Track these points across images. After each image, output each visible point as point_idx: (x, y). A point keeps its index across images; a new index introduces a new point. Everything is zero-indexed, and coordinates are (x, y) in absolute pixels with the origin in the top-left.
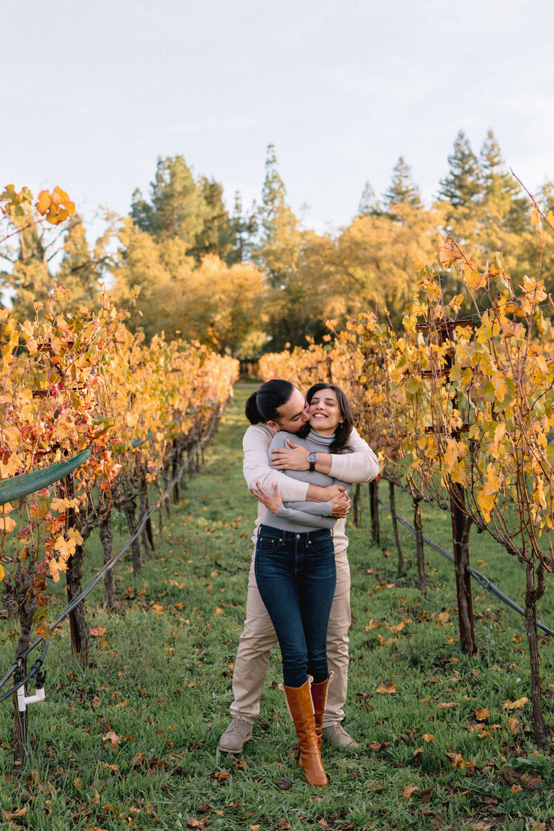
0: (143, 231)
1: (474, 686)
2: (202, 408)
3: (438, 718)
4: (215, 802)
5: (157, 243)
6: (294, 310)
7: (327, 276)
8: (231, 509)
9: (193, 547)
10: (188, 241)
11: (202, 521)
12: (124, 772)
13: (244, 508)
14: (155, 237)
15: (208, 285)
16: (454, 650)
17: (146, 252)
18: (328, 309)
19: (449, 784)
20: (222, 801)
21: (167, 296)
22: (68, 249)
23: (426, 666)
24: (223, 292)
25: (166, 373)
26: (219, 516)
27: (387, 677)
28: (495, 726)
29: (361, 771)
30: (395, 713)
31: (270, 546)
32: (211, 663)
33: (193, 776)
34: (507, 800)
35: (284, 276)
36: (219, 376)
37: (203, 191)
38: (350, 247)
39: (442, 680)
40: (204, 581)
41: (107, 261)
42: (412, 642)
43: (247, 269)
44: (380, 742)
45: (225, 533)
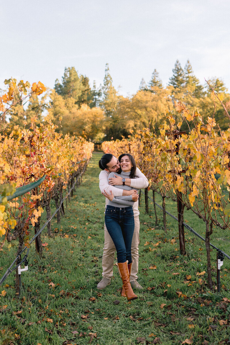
0: (59, 94)
1: (185, 267)
2: (82, 161)
3: (172, 279)
4: (91, 309)
5: (64, 99)
6: (115, 125)
7: (127, 113)
8: (93, 199)
9: (79, 213)
10: (76, 99)
11: (82, 204)
12: (57, 298)
13: (97, 199)
14: (63, 97)
15: (83, 115)
16: (178, 253)
17: (60, 103)
18: (128, 125)
19: (177, 303)
20: (93, 309)
21: (68, 119)
22: (31, 101)
23: (167, 259)
24: (89, 118)
25: (70, 148)
26: (88, 202)
27: (153, 263)
28: (194, 282)
29: (145, 298)
30: (156, 277)
31: (111, 213)
32: (87, 257)
33: (82, 299)
34: (199, 309)
35: (111, 112)
36: (87, 149)
37: (82, 80)
38: (136, 102)
39: (173, 264)
40: (83, 226)
41: (45, 105)
42: (162, 250)
43: (97, 109)
44: (151, 287)
45: (91, 208)
